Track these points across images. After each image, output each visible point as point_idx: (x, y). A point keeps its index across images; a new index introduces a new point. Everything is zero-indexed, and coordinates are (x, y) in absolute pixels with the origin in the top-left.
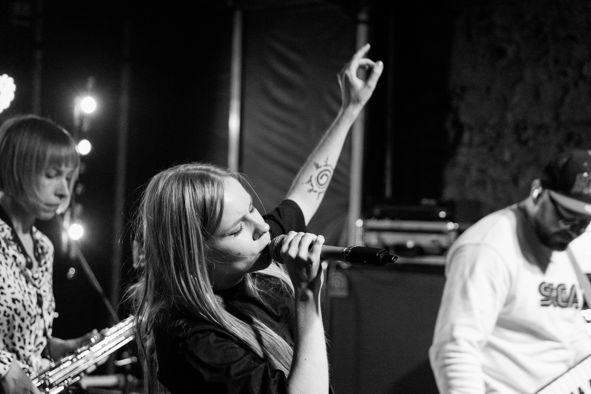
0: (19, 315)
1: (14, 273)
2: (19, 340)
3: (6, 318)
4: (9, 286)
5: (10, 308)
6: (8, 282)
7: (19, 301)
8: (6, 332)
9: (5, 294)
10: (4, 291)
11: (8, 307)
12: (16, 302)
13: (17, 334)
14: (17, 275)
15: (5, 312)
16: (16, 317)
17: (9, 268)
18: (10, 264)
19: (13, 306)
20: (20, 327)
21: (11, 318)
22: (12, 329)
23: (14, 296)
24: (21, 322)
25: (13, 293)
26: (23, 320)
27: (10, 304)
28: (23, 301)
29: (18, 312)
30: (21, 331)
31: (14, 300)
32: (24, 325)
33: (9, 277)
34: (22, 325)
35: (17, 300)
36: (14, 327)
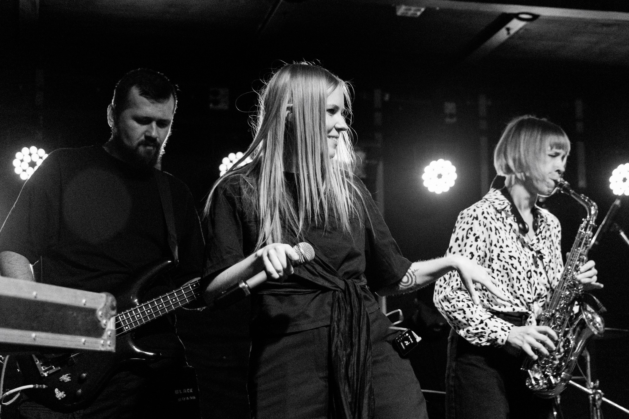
0: (516, 269)
1: (512, 238)
2: (519, 289)
3: (505, 271)
4: (507, 246)
5: (508, 263)
6: (506, 243)
7: (515, 258)
8: (508, 282)
9: (504, 252)
10: (503, 250)
11: (506, 262)
12: (512, 258)
13: (516, 285)
14: (515, 239)
15: (504, 266)
16: (513, 270)
17: (508, 233)
18: (508, 231)
19: (510, 262)
20: (517, 278)
21: (509, 271)
22: (511, 280)
23: (511, 254)
24: (518, 275)
25: (511, 252)
26: (519, 273)
27: (508, 260)
28: (519, 258)
29: (514, 266)
30: (520, 282)
31: (511, 257)
32: (521, 277)
33: (508, 239)
34: (520, 277)
35: (513, 257)
36: (513, 278)
